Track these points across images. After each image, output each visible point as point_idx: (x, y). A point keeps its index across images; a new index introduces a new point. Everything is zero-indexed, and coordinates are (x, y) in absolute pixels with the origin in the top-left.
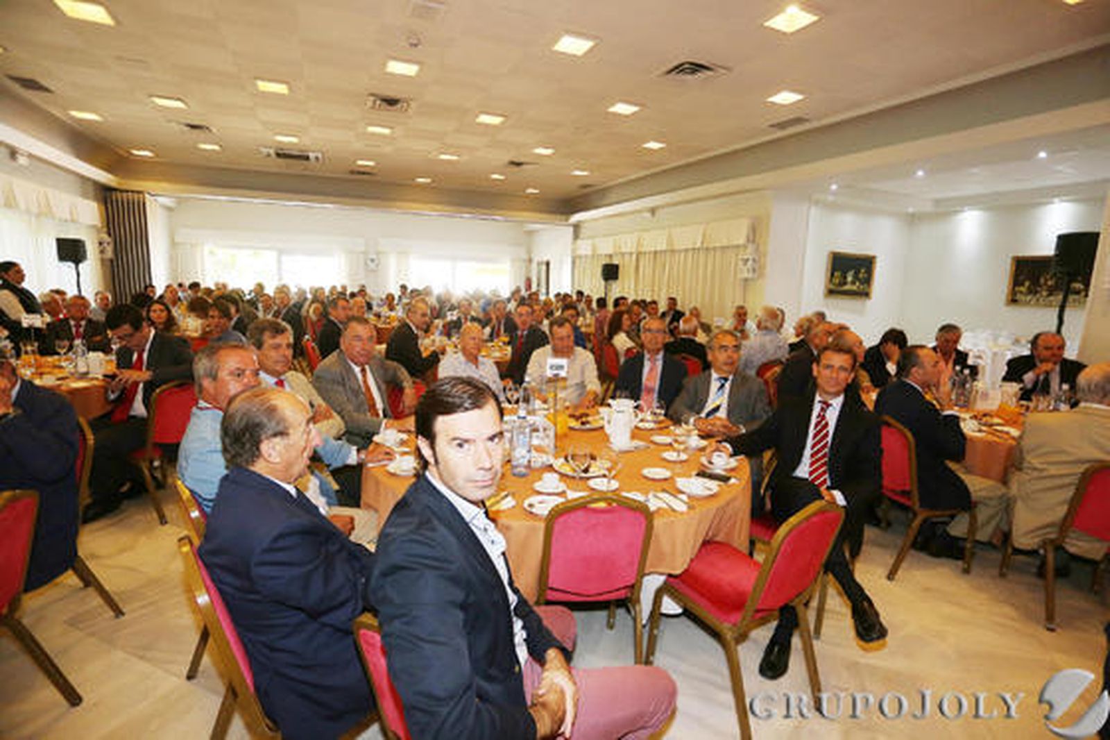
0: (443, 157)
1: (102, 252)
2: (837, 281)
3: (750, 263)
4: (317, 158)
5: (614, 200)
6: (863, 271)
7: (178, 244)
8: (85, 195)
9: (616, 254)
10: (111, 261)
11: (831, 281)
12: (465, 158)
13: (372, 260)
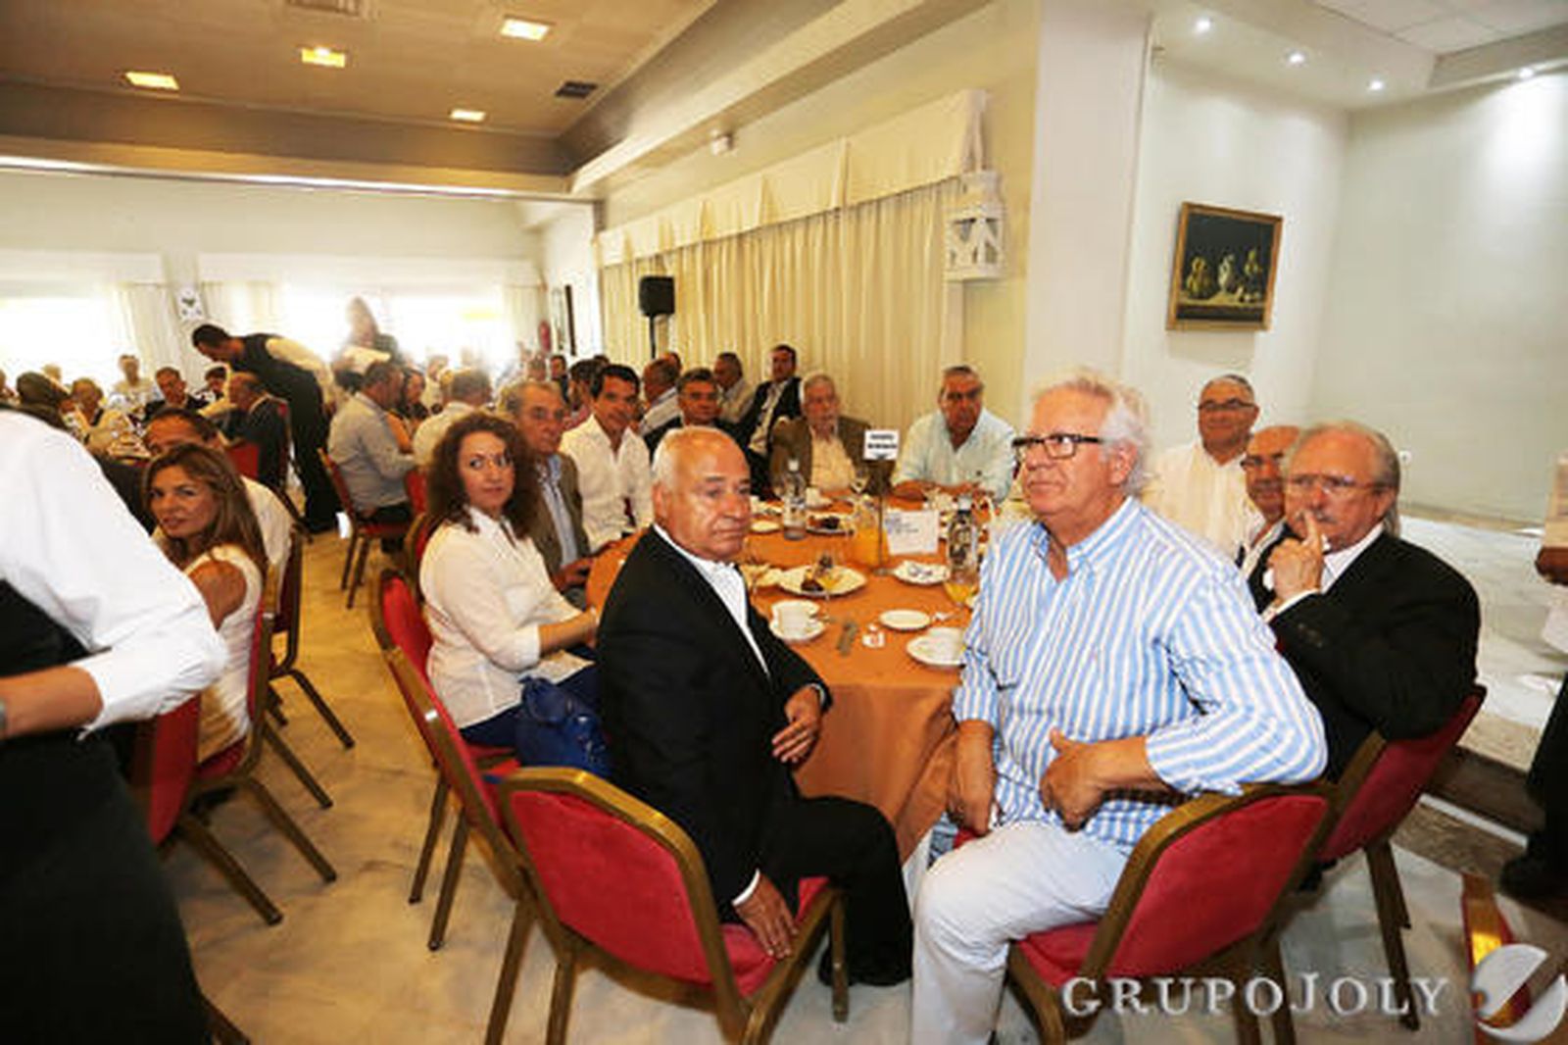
2: (1197, 285)
3: (980, 230)
6: (1252, 255)
9: (670, 253)
11: (1183, 286)
13: (190, 303)
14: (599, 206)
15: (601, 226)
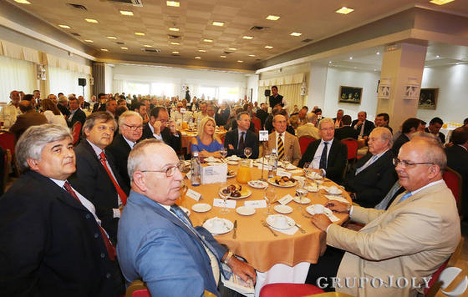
0: (200, 51)
1: (91, 83)
2: (344, 97)
3: (303, 90)
4: (159, 51)
5: (270, 64)
6: (356, 94)
7: (115, 80)
8: (87, 64)
10: (93, 86)
11: (341, 97)
12: (208, 51)
14: (260, 75)
15: (260, 79)
